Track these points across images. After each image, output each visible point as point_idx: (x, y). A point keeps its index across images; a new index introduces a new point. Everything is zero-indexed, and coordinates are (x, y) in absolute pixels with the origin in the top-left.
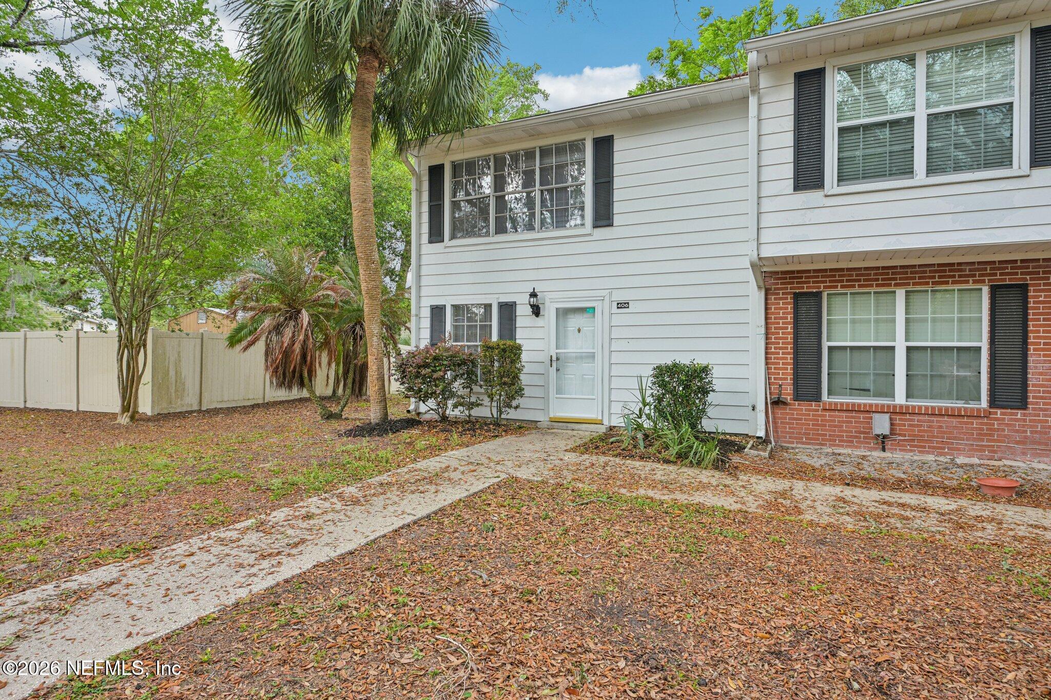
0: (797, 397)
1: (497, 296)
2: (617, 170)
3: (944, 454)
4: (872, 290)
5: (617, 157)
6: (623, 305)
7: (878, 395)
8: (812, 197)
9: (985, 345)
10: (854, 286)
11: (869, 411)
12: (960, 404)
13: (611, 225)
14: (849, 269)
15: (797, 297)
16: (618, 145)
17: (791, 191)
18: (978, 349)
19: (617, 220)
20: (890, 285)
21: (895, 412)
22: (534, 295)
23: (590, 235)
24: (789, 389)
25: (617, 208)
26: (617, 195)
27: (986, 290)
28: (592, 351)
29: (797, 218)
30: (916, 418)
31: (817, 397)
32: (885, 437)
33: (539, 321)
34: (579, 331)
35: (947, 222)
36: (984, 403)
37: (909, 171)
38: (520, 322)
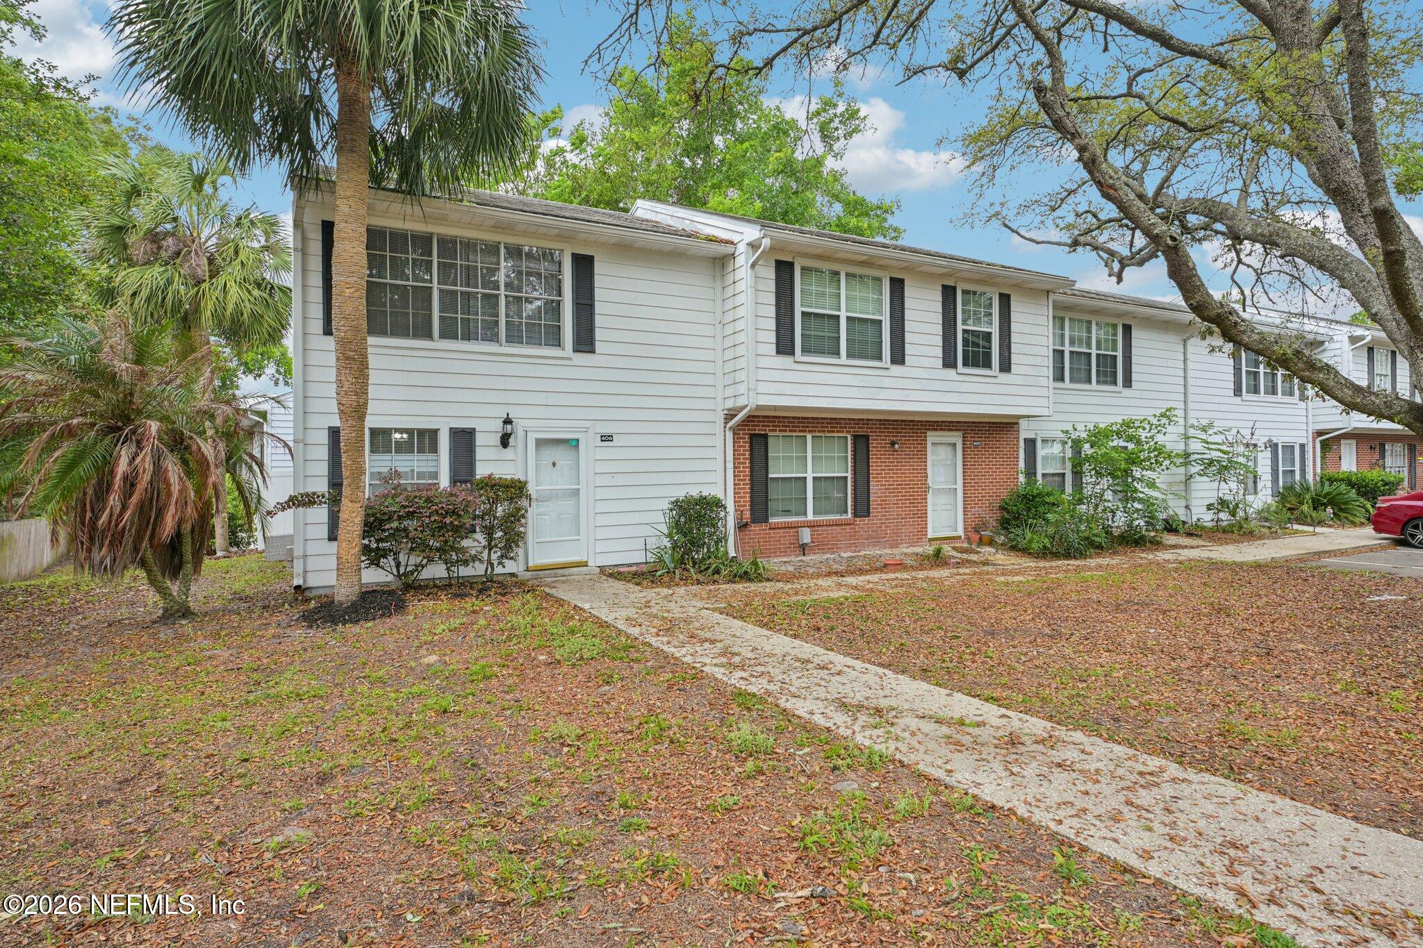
0: (753, 522)
1: (447, 420)
2: (598, 294)
3: (833, 553)
4: (794, 434)
5: (598, 281)
6: (607, 438)
7: (797, 514)
8: (786, 361)
9: (849, 475)
10: (785, 431)
11: (795, 527)
12: (838, 517)
13: (593, 352)
14: (784, 417)
15: (752, 436)
16: (598, 268)
17: (774, 354)
18: (846, 478)
19: (598, 346)
20: (805, 431)
21: (811, 525)
22: (508, 421)
23: (570, 359)
24: (747, 514)
25: (598, 334)
26: (598, 320)
27: (849, 438)
28: (577, 487)
29: (777, 376)
30: (820, 529)
31: (766, 520)
32: (806, 544)
33: (508, 453)
34: (554, 465)
35: (855, 392)
36: (850, 515)
37: (837, 353)
38: (480, 454)
